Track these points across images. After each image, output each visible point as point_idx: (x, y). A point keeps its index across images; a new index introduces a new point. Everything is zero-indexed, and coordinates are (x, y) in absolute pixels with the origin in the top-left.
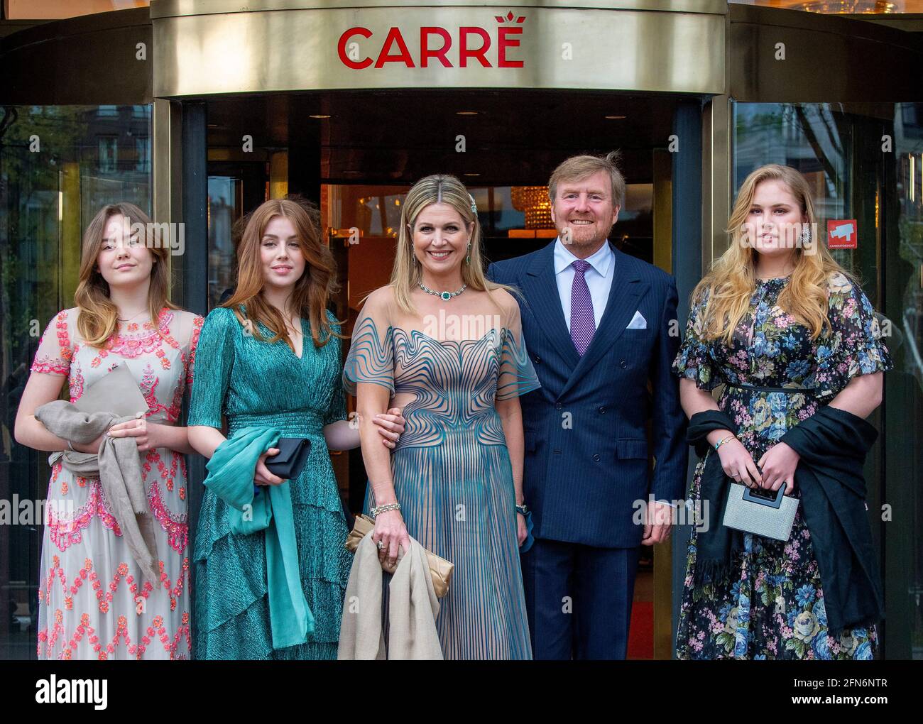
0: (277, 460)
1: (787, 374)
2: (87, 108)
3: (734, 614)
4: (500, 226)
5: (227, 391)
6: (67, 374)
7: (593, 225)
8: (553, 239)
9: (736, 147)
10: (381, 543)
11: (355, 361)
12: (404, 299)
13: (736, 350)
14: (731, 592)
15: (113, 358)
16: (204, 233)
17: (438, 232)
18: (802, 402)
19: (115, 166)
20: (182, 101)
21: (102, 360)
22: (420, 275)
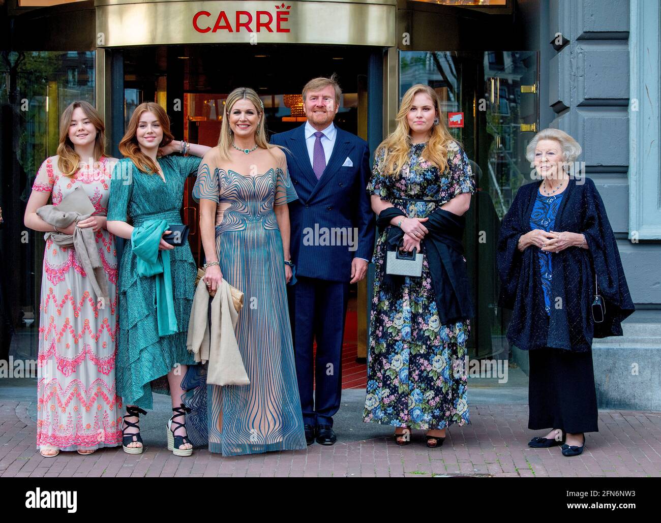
1: (426, 192)
2: (61, 53)
3: (397, 317)
4: (278, 115)
5: (130, 202)
6: (51, 192)
7: (325, 114)
9: (400, 74)
10: (208, 282)
11: (199, 187)
12: (225, 153)
13: (400, 180)
14: (396, 305)
15: (77, 183)
16: (123, 118)
17: (243, 114)
18: (433, 207)
19: (76, 83)
20: (111, 49)
21: (72, 184)
22: (233, 140)
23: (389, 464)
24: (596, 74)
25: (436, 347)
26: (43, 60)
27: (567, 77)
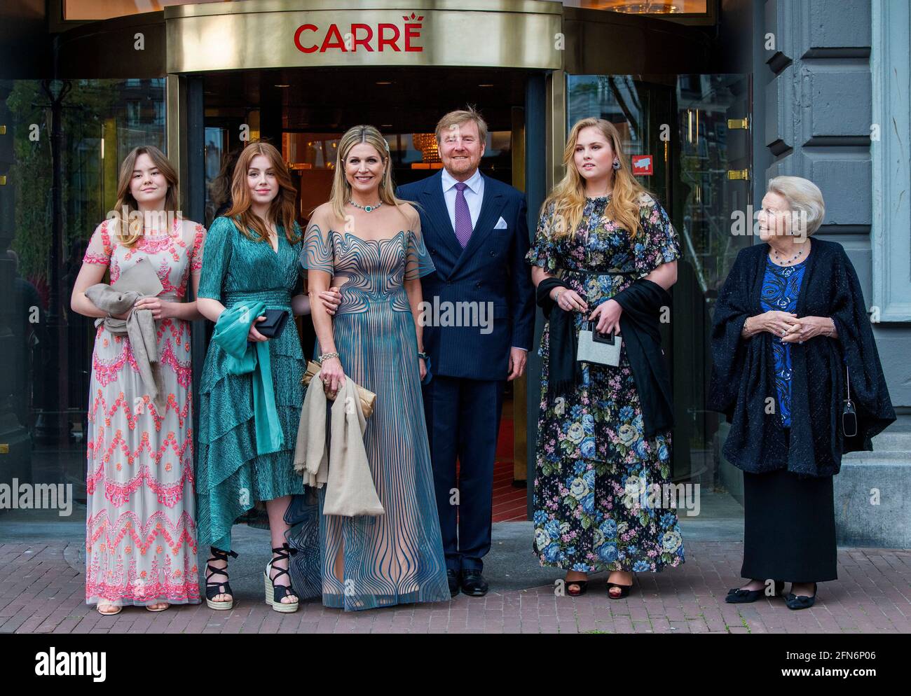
0: (264, 325)
1: (612, 262)
2: (120, 81)
3: (573, 428)
4: (405, 161)
5: (226, 274)
6: (108, 264)
7: (467, 159)
8: (439, 170)
9: (569, 105)
10: (325, 380)
11: (306, 254)
12: (340, 211)
13: (577, 246)
14: (571, 413)
15: (140, 254)
16: (202, 166)
17: (363, 162)
18: (621, 281)
19: (139, 121)
20: (187, 76)
21: (132, 255)
22: (350, 195)
23: (559, 620)
24: (828, 104)
25: (630, 465)
26: (93, 90)
27: (789, 108)
